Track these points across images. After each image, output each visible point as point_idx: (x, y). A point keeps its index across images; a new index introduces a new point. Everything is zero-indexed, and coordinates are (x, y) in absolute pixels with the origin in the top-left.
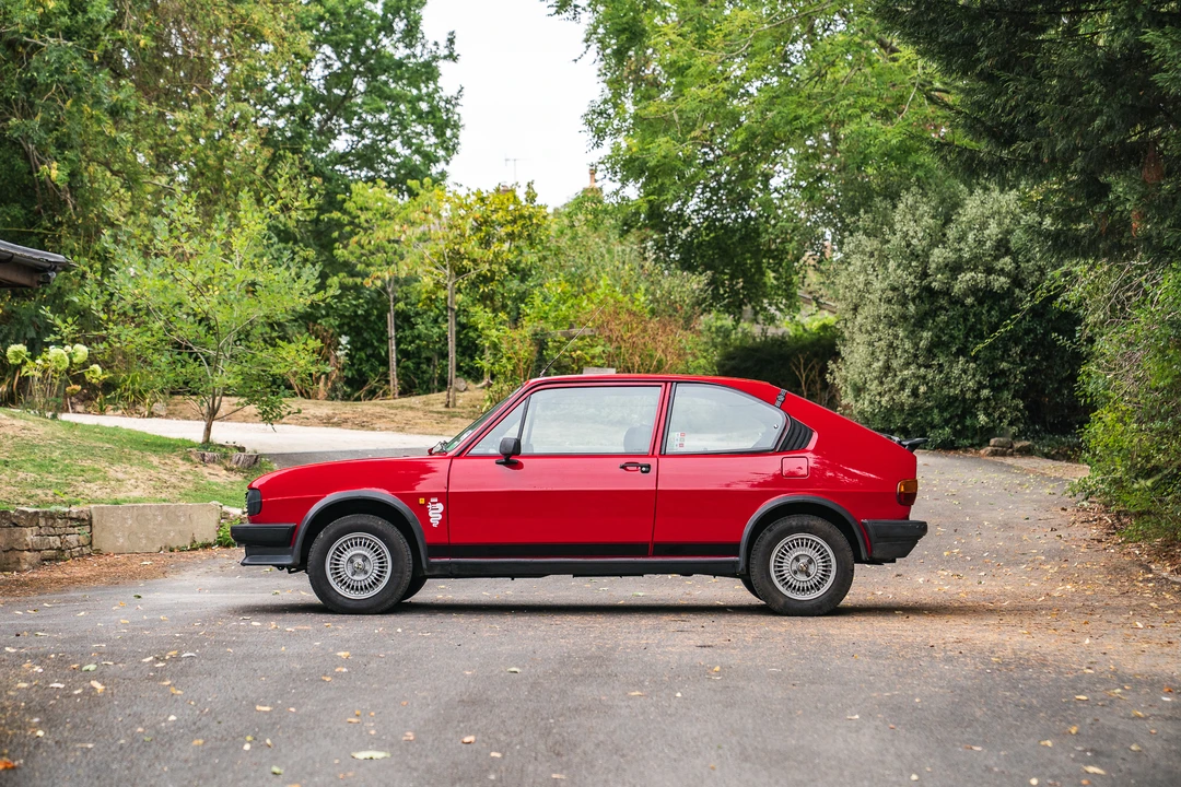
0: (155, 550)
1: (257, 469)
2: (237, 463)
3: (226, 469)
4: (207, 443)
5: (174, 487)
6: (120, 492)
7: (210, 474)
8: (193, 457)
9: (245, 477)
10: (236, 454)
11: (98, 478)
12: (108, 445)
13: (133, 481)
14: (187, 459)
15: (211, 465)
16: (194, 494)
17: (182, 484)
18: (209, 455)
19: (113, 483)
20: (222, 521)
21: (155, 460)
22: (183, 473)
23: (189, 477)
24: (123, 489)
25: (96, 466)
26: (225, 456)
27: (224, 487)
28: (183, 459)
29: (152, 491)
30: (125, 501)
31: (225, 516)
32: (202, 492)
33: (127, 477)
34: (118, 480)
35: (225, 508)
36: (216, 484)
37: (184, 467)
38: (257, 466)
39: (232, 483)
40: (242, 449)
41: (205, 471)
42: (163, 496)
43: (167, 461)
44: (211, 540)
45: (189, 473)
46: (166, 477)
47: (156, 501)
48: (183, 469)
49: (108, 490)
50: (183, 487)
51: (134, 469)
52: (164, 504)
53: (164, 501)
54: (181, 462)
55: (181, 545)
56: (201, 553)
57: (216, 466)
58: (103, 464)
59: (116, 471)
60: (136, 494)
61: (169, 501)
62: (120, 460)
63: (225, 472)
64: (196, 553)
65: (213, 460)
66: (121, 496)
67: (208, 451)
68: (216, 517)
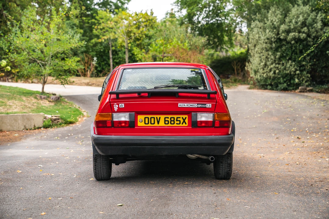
0: (21, 129)
1: (59, 101)
2: (52, 99)
3: (49, 101)
4: (43, 93)
5: (30, 108)
6: (10, 110)
7: (43, 103)
8: (38, 97)
9: (55, 104)
10: (52, 96)
11: (3, 105)
12: (9, 94)
13: (15, 106)
14: (36, 98)
15: (44, 100)
16: (36, 110)
17: (33, 107)
18: (43, 96)
19: (8, 107)
20: (44, 120)
21: (24, 98)
22: (33, 103)
23: (35, 104)
24: (11, 109)
25: (3, 101)
26: (49, 97)
27: (47, 108)
28: (34, 98)
29: (21, 109)
30: (11, 113)
31: (45, 118)
32: (39, 109)
33: (13, 104)
34: (10, 106)
35: (46, 115)
36: (45, 107)
37: (34, 100)
38: (59, 100)
39: (50, 106)
40: (54, 94)
41: (41, 102)
42: (25, 111)
43: (29, 99)
44: (41, 126)
45: (35, 103)
46: (27, 104)
47: (22, 113)
48: (34, 101)
49: (6, 109)
50: (32, 108)
51: (16, 102)
52: (24, 114)
53: (25, 113)
54: (33, 99)
55: (30, 128)
56: (37, 131)
57: (45, 100)
58: (5, 100)
59: (10, 103)
60: (16, 110)
61: (27, 113)
62: (12, 99)
63: (48, 102)
64: (35, 131)
65: (44, 98)
66: (9, 111)
67: (43, 95)
68: (42, 118)
